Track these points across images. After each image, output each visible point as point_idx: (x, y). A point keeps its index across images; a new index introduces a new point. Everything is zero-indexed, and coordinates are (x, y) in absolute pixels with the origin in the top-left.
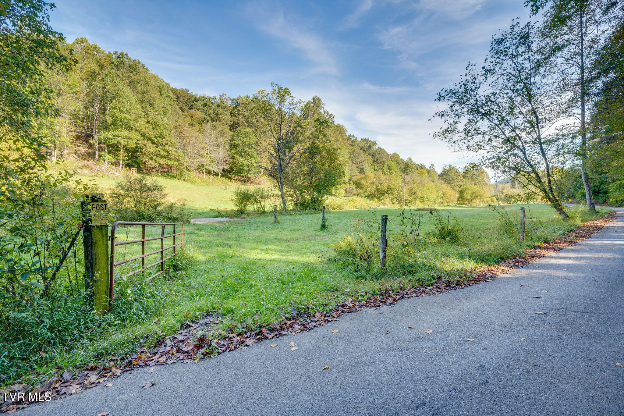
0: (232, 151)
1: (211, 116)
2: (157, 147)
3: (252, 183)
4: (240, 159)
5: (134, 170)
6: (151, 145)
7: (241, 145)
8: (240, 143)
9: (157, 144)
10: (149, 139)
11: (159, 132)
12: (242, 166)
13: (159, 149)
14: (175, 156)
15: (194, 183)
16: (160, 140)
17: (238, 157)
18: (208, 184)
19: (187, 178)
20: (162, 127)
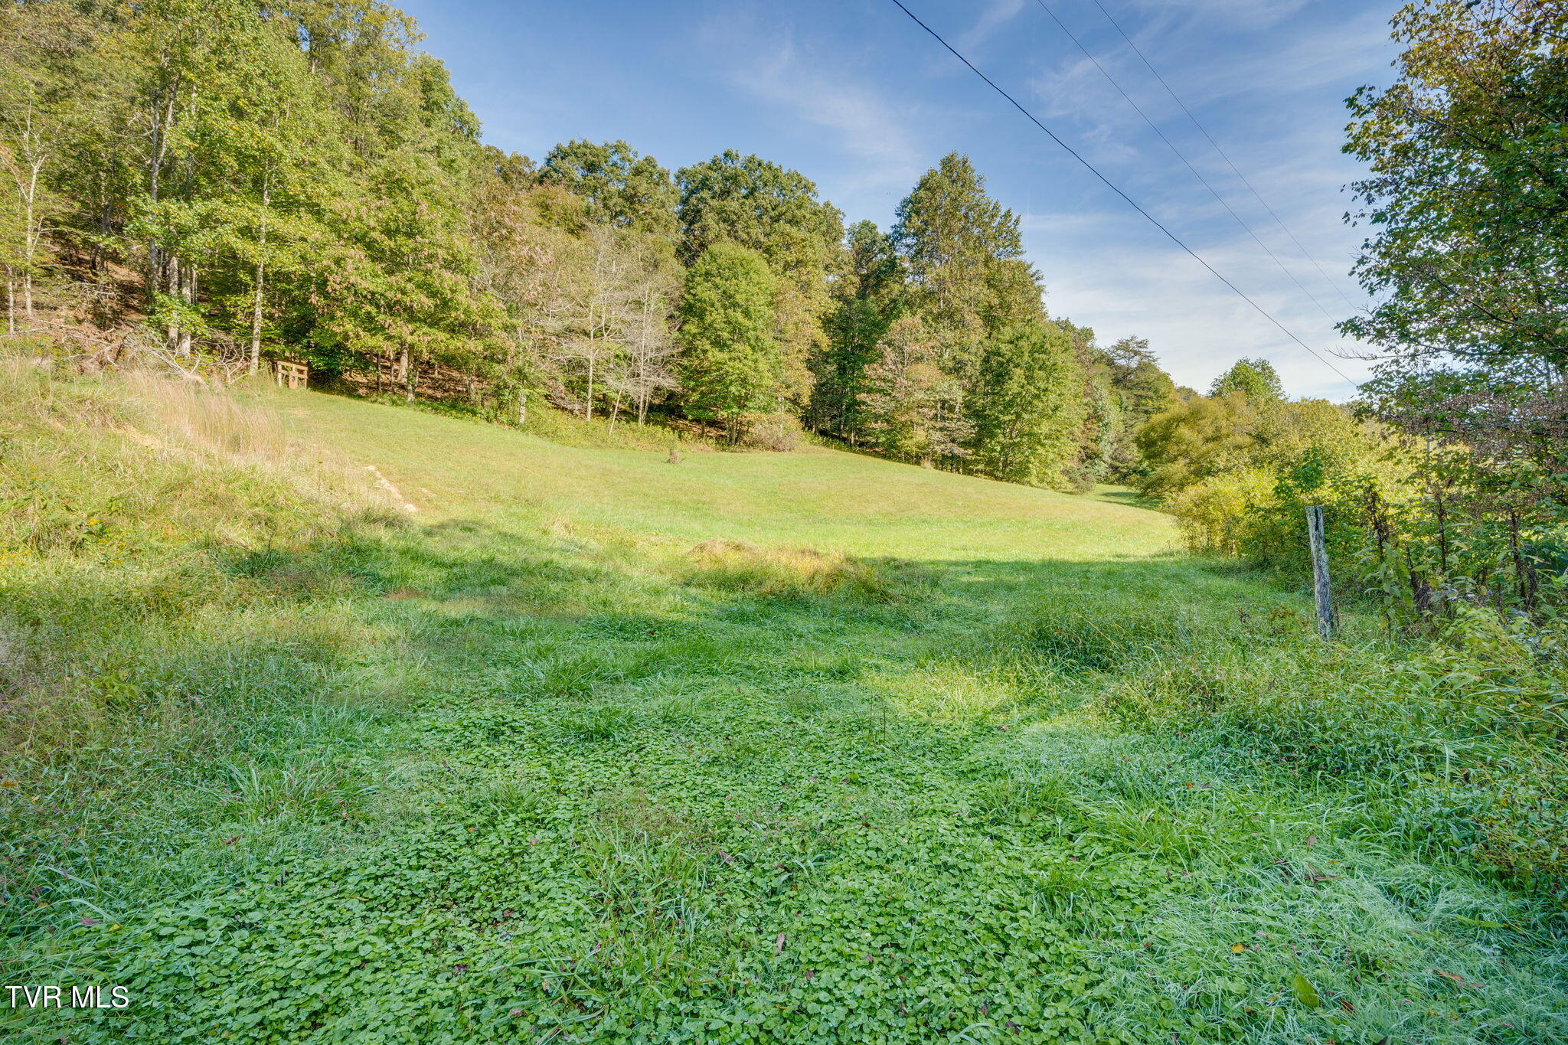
0: (686, 327)
1: (611, 203)
2: (391, 273)
3: (752, 444)
4: (715, 355)
5: (294, 373)
6: (368, 265)
7: (718, 305)
8: (713, 295)
9: (393, 263)
10: (360, 239)
11: (401, 211)
12: (720, 380)
13: (397, 279)
14: (466, 312)
15: (553, 435)
16: (406, 245)
17: (708, 347)
18: (602, 444)
19: (522, 420)
20: (416, 194)
